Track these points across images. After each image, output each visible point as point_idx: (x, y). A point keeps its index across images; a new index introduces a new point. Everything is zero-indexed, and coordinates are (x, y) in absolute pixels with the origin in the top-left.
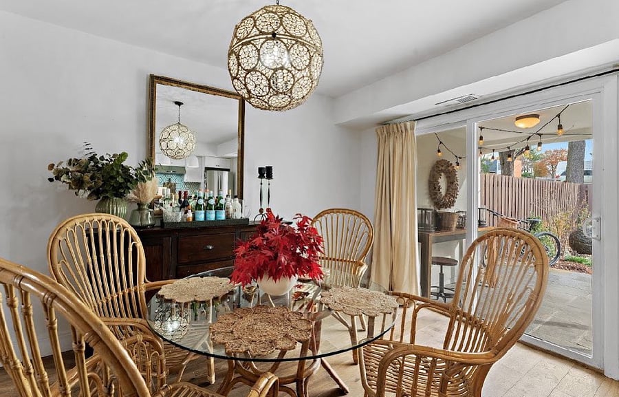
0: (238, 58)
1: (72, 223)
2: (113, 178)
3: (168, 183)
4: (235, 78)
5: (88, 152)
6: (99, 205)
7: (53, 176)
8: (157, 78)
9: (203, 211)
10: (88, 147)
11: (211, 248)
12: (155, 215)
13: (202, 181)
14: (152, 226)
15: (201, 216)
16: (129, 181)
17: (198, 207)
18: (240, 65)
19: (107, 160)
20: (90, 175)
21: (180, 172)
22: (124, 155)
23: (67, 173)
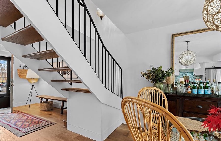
0: (207, 11)
1: (144, 89)
2: (158, 75)
3: (185, 76)
4: (207, 21)
5: (152, 67)
6: (154, 85)
7: (142, 75)
8: (175, 35)
9: (197, 89)
10: (152, 65)
11: (201, 107)
12: (174, 89)
13: (204, 75)
14: (173, 93)
15: (195, 91)
16: (164, 76)
17: (194, 87)
18: (209, 14)
19: (157, 69)
20: (151, 74)
21: (192, 71)
22: (161, 67)
23: (146, 74)
